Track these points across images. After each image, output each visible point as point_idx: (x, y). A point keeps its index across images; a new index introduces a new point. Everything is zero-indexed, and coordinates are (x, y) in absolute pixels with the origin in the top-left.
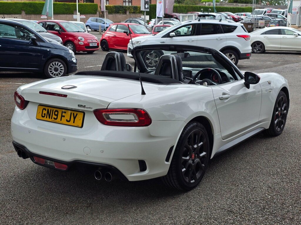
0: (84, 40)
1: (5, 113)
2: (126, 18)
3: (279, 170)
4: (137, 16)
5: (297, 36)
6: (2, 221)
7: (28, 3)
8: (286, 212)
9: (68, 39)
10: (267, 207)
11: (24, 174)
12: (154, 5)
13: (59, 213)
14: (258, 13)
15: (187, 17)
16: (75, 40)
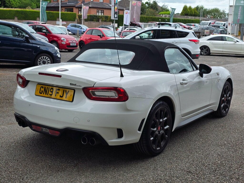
0: (66, 40)
1: (4, 95)
2: (99, 25)
3: (226, 142)
4: (108, 24)
5: (235, 42)
6: (6, 176)
7: (20, 11)
8: (233, 173)
9: (53, 39)
10: (218, 169)
11: (22, 141)
12: (121, 15)
13: (52, 170)
14: (204, 24)
15: (148, 25)
16: (59, 41)
